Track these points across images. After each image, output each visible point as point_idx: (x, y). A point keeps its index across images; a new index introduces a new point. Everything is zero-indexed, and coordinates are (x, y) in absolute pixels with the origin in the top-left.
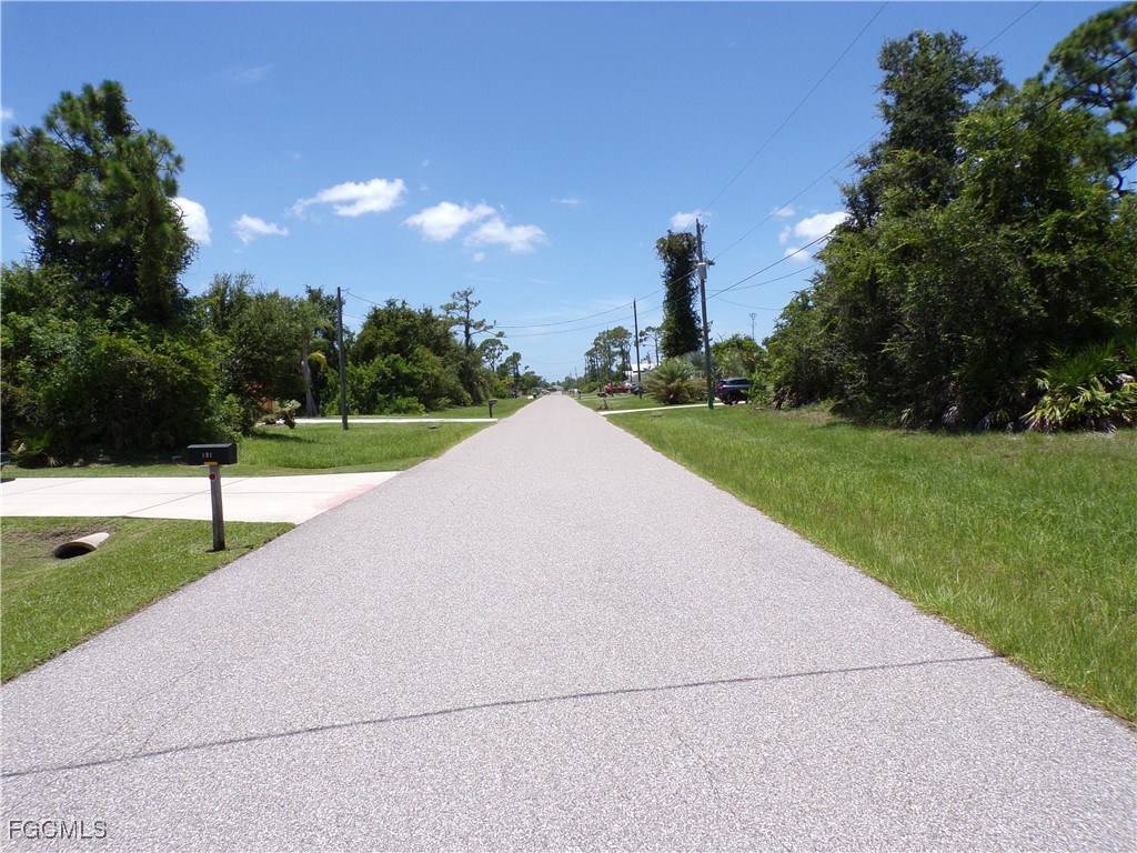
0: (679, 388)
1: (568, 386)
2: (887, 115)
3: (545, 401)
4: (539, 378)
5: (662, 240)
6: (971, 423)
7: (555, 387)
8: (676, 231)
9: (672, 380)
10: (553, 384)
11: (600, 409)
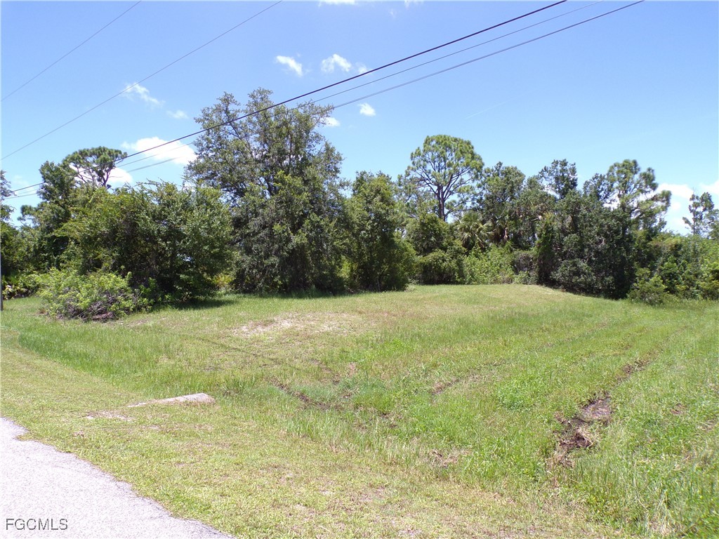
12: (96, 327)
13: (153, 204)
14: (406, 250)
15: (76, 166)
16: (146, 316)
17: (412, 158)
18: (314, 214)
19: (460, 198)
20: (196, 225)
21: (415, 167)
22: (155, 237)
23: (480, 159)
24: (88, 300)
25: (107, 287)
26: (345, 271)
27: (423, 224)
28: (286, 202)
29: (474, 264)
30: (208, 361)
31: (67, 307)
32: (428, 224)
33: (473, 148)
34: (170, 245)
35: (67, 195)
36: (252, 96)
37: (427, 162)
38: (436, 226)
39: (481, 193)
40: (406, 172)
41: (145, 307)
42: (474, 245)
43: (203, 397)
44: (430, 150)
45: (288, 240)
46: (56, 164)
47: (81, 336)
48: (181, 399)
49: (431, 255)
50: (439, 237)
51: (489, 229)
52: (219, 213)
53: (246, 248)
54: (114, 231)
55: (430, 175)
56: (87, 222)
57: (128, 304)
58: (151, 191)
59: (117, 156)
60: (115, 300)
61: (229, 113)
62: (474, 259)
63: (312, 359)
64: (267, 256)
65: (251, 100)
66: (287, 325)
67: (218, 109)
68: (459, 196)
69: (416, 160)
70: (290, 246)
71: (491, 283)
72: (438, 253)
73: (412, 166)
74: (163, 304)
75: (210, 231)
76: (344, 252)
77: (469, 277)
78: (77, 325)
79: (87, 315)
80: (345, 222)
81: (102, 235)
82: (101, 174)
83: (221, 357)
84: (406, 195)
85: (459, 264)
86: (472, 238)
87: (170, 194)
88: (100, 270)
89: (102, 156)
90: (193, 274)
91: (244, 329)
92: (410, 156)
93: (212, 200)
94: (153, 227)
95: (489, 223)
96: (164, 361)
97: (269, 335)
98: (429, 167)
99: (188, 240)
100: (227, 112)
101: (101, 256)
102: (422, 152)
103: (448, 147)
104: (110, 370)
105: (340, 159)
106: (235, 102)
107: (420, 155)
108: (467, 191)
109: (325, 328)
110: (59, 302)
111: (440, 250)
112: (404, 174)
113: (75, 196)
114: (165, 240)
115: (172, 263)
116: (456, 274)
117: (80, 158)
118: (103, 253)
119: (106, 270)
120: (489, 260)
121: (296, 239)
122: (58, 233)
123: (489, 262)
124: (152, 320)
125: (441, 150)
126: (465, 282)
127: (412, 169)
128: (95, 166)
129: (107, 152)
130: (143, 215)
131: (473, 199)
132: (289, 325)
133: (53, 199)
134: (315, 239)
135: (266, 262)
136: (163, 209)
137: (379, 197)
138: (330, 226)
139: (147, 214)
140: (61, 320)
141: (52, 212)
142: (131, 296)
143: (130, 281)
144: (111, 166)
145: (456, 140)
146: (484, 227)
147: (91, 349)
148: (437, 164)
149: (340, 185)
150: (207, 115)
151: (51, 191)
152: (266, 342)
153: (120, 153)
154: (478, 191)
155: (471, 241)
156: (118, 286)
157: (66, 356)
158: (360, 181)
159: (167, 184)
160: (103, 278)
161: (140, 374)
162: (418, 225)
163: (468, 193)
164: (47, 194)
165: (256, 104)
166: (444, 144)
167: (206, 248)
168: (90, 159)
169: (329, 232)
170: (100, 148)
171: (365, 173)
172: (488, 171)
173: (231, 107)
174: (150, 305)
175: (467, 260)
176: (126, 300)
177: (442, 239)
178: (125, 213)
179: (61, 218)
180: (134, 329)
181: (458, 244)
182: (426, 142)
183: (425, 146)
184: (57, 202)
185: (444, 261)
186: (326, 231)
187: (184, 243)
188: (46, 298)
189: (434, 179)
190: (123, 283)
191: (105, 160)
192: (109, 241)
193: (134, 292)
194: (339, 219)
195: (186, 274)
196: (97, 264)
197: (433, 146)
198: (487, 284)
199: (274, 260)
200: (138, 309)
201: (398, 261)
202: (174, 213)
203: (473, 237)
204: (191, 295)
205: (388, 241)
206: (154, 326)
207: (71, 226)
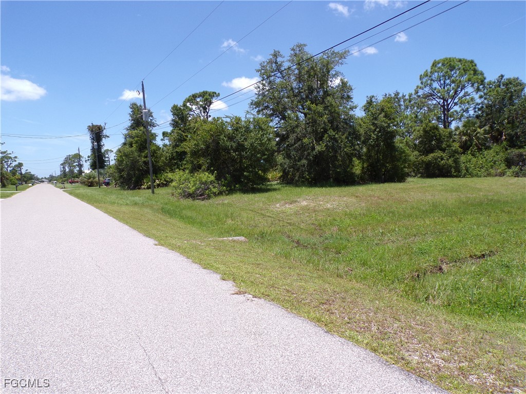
0: (92, 181)
1: (51, 179)
2: (130, 116)
3: (38, 187)
4: (33, 175)
5: (89, 126)
6: (134, 189)
7: (43, 180)
8: (94, 124)
9: (90, 179)
10: (42, 178)
11: (62, 188)
12: (198, 203)
13: (228, 130)
14: (404, 152)
15: (191, 105)
16: (225, 197)
17: (421, 79)
18: (331, 130)
19: (461, 109)
20: (252, 142)
21: (423, 86)
22: (229, 150)
23: (482, 74)
24: (194, 188)
25: (204, 180)
26: (357, 168)
27: (425, 131)
28: (312, 123)
29: (470, 161)
30: (252, 222)
31: (184, 192)
32: (430, 131)
33: (476, 65)
34: (238, 155)
35: (185, 124)
36: (293, 50)
37: (434, 81)
38: (437, 132)
39: (482, 103)
40: (415, 90)
41: (225, 192)
42: (471, 146)
43: (242, 238)
44: (436, 72)
45: (313, 149)
46: (179, 106)
47: (190, 208)
48: (231, 238)
49: (432, 155)
50: (439, 141)
51: (486, 132)
52: (267, 133)
53: (287, 154)
54: (208, 147)
55: (435, 92)
56: (193, 143)
57: (215, 190)
58: (226, 122)
59: (214, 96)
60: (208, 188)
61: (277, 63)
62: (470, 157)
63: (313, 224)
64: (300, 160)
65: (292, 52)
66: (304, 203)
67: (270, 62)
68: (460, 107)
69: (424, 80)
70: (314, 153)
71: (485, 176)
72: (438, 154)
73: (420, 85)
74: (235, 190)
75: (262, 144)
76: (355, 155)
77: (464, 172)
78: (189, 202)
79: (194, 197)
80: (355, 135)
81: (202, 149)
82: (205, 109)
83: (260, 220)
84: (418, 108)
85: (456, 161)
86: (469, 140)
87: (237, 123)
88: (200, 170)
89: (205, 97)
90: (252, 172)
91: (278, 205)
92: (419, 77)
93: (263, 126)
94: (228, 144)
95: (487, 128)
96: (229, 221)
97: (291, 209)
98: (436, 85)
99: (248, 151)
100: (276, 63)
101: (201, 162)
102: (429, 73)
103: (452, 68)
104: (201, 224)
105: (351, 89)
106: (281, 56)
107: (427, 76)
108: (468, 102)
109: (329, 206)
110: (180, 189)
111: (439, 151)
112: (413, 92)
113: (190, 125)
114: (235, 151)
115: (240, 165)
116: (453, 170)
117: (192, 99)
118: (202, 160)
119: (204, 171)
120: (484, 157)
121: (318, 148)
122: (179, 149)
123: (484, 160)
124: (227, 199)
125: (446, 70)
126: (461, 175)
127: (420, 88)
128: (201, 103)
129: (208, 94)
130: (222, 137)
131: (475, 108)
132: (306, 204)
133: (178, 127)
134: (333, 147)
135: (299, 163)
136: (234, 133)
137: (383, 114)
138: (342, 137)
139: (224, 136)
140: (182, 199)
141: (178, 136)
142: (217, 185)
143: (215, 177)
144: (211, 103)
145: (460, 61)
146: (481, 131)
147: (194, 214)
148: (442, 82)
149: (350, 108)
150: (264, 67)
151: (177, 122)
152: (288, 213)
153: (216, 93)
154: (479, 101)
155: (469, 143)
156: (209, 180)
157: (182, 218)
158: (370, 103)
159: (236, 117)
160: (202, 175)
161: (216, 227)
162: (421, 132)
163: (469, 104)
164: (175, 124)
165: (295, 55)
166: (450, 65)
167: (259, 155)
168: (198, 100)
169: (341, 142)
170: (204, 92)
171: (373, 97)
172: (490, 83)
173: (279, 59)
174: (227, 191)
175: (463, 158)
176: (214, 188)
177: (442, 142)
178: (213, 136)
179: (181, 140)
180: (217, 204)
181: (456, 145)
182: (433, 65)
183: (432, 69)
184: (180, 129)
185: (442, 159)
186: (339, 142)
187: (246, 153)
188: (174, 187)
189: (439, 95)
190: (212, 178)
191: (206, 99)
192: (205, 153)
193: (219, 183)
194: (350, 132)
195: (247, 172)
196: (199, 167)
197: (439, 68)
198: (480, 176)
199: (304, 162)
200: (220, 193)
201: (398, 161)
202: (240, 135)
203: (471, 140)
204: (251, 185)
205: (390, 146)
206: (228, 203)
207: (185, 145)
